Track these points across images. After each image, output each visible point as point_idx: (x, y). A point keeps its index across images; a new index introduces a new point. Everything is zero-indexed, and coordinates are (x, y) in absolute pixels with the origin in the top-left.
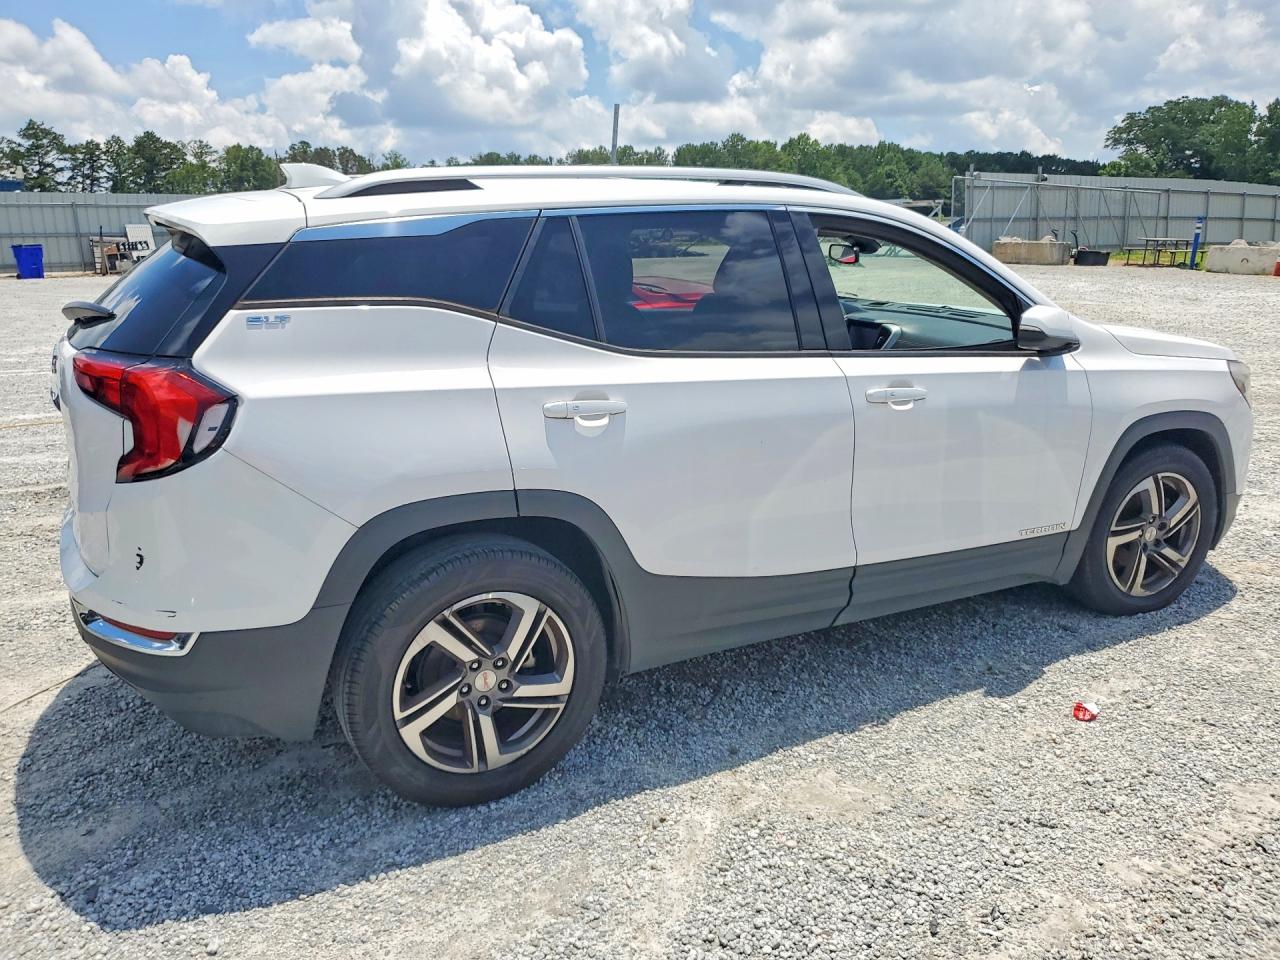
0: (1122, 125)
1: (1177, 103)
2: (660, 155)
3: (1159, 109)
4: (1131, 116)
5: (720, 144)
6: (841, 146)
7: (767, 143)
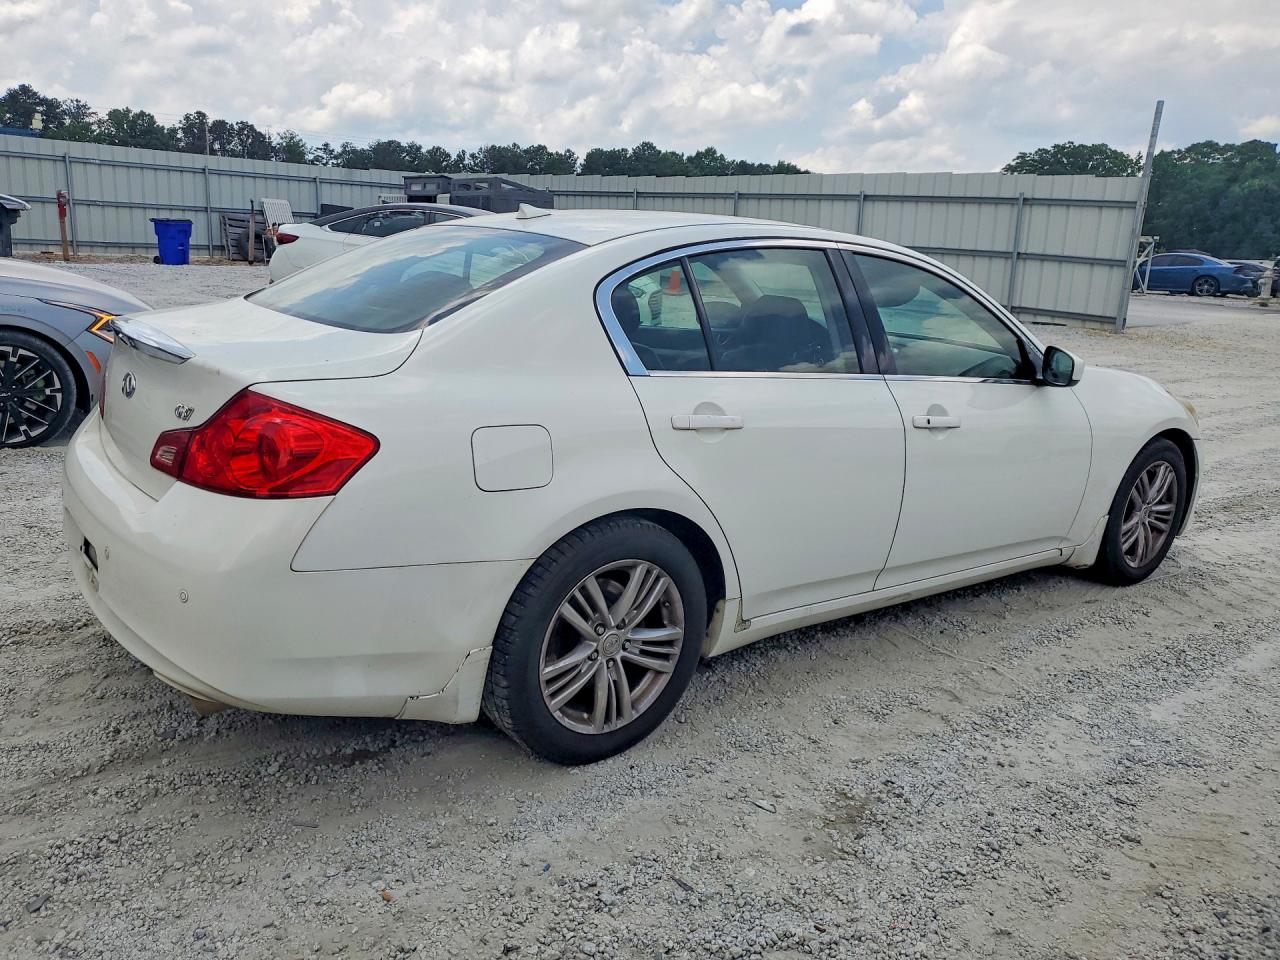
0: (1013, 163)
1: (1064, 147)
2: (570, 157)
3: (1047, 152)
4: (1023, 156)
5: (631, 151)
6: (742, 161)
7: (673, 153)
